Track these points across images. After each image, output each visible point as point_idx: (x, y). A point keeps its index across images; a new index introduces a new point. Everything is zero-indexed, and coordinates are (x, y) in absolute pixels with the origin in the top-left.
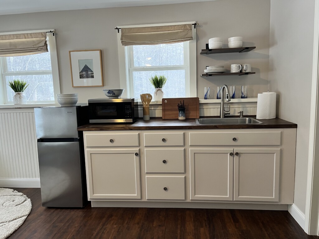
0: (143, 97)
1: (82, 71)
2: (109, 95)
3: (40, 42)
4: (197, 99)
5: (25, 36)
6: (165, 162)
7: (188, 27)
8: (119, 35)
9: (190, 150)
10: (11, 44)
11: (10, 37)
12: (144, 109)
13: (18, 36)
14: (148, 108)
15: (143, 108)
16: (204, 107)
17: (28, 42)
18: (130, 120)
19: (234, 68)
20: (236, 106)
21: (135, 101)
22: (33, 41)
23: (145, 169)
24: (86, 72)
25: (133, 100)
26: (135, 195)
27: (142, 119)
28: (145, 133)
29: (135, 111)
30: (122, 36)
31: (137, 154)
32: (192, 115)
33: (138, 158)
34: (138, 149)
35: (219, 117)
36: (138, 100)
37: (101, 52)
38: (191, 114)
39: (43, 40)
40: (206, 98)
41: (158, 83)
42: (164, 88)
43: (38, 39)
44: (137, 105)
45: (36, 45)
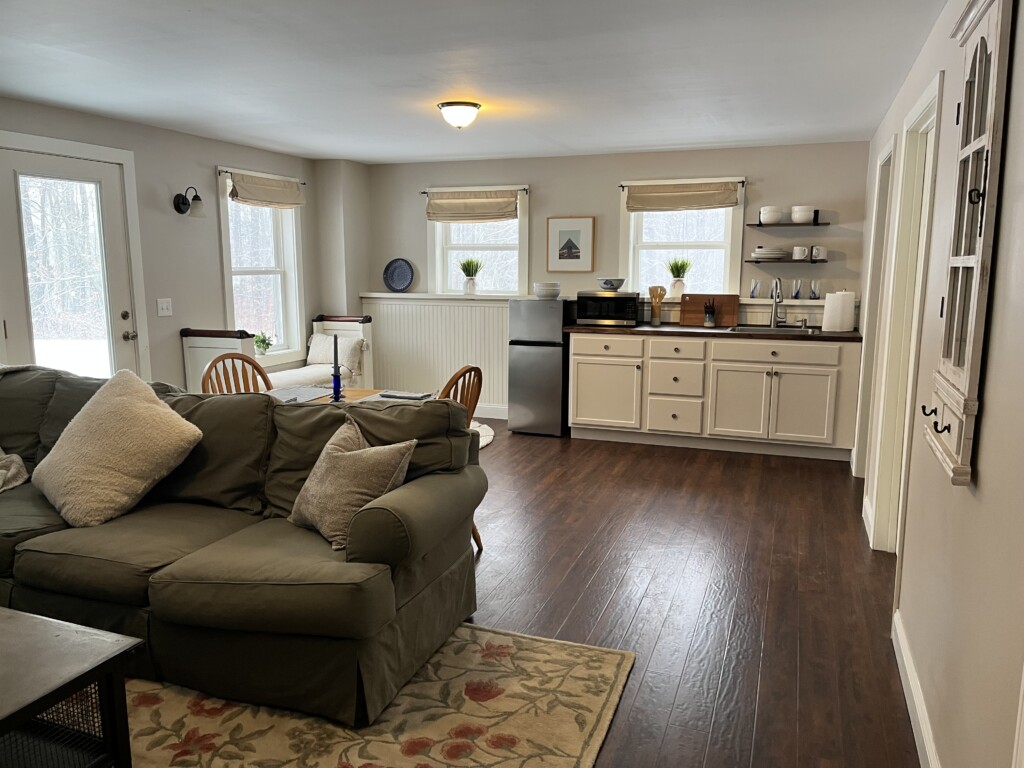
0: (653, 290)
1: (563, 248)
2: (605, 286)
3: (509, 204)
4: (735, 298)
5: (487, 195)
6: (675, 379)
7: (731, 186)
8: (624, 195)
9: (712, 366)
10: (466, 206)
11: (466, 195)
12: (652, 310)
13: (476, 195)
14: (660, 307)
15: (652, 307)
16: (748, 310)
17: (491, 203)
18: (633, 323)
19: (798, 253)
20: (798, 311)
21: (641, 296)
22: (499, 203)
23: (649, 389)
24: (569, 251)
25: (638, 294)
26: (633, 423)
27: (649, 324)
28: (652, 340)
29: (639, 312)
30: (629, 198)
31: (638, 367)
32: (726, 319)
33: (640, 372)
34: (640, 360)
35: (770, 326)
36: (645, 295)
37: (594, 220)
38: (724, 320)
39: (512, 203)
40: (752, 297)
41: (678, 271)
42: (687, 278)
43: (506, 200)
44: (643, 303)
45: (502, 209)
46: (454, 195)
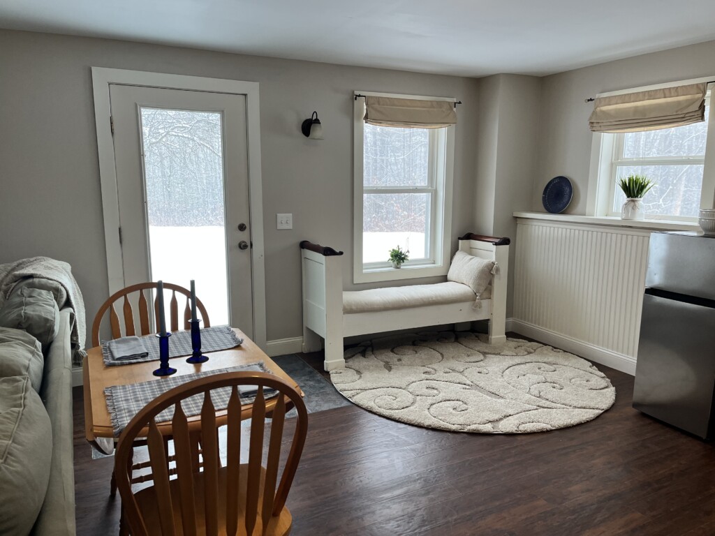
3: (692, 102)
5: (666, 93)
10: (636, 110)
11: (637, 97)
13: (651, 95)
17: (668, 104)
22: (679, 103)
39: (698, 99)
43: (689, 97)
45: (682, 109)
46: (624, 99)
